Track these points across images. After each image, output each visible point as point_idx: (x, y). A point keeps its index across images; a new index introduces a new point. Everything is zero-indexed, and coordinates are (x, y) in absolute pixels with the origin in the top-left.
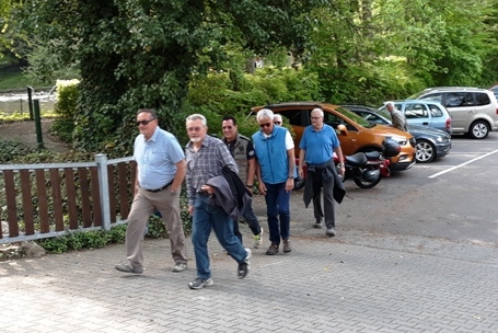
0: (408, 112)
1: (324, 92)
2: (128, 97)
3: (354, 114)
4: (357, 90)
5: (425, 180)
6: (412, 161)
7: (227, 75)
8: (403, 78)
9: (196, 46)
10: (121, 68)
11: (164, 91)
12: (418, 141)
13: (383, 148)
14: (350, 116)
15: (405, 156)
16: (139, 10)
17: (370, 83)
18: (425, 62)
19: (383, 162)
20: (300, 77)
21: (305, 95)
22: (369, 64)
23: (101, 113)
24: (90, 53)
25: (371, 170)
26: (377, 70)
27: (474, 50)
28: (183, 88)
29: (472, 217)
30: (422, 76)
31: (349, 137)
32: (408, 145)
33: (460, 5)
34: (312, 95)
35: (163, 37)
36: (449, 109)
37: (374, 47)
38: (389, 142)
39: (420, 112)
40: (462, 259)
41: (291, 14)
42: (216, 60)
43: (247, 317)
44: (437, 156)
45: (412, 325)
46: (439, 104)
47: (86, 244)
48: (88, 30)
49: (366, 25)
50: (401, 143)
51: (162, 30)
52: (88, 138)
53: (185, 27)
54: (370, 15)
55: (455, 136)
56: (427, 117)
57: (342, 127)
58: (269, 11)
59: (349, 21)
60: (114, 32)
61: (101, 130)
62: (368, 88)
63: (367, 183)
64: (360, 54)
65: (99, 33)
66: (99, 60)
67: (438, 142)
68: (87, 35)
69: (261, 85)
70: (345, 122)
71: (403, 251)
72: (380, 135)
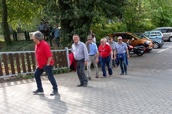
0: (152, 35)
1: (128, 29)
2: (74, 32)
3: (137, 35)
4: (138, 29)
5: (156, 53)
6: (153, 48)
7: (101, 25)
8: (150, 25)
9: (92, 17)
10: (72, 24)
11: (83, 30)
12: (154, 43)
13: (145, 45)
14: (135, 36)
15: (151, 47)
16: (76, 7)
17: (141, 27)
18: (157, 20)
19: (144, 49)
20: (121, 25)
21: (123, 30)
22: (141, 21)
23: (67, 36)
24: (63, 19)
25: (141, 51)
26: (143, 23)
27: (170, 17)
28: (89, 29)
29: (170, 64)
30: (156, 24)
31: (135, 42)
32: (152, 44)
33: (167, 4)
34: (125, 30)
35: (83, 15)
36: (163, 33)
37: (142, 16)
38: (146, 43)
39: (155, 34)
40: (166, 75)
41: (118, 7)
42: (98, 21)
43: (106, 91)
44: (160, 47)
45: (152, 94)
46: (160, 32)
47: (64, 72)
48: (62, 13)
49: (140, 10)
50: (150, 43)
51: (82, 12)
52: (63, 43)
53: (89, 12)
54: (141, 7)
55: (165, 41)
56: (157, 36)
57: (133, 39)
58: (112, 7)
59: (135, 9)
60: (69, 13)
61: (67, 41)
62: (141, 28)
63: (140, 55)
64: (138, 18)
65: (65, 14)
66: (66, 22)
67: (160, 43)
68: (62, 15)
69: (111, 28)
70: (134, 38)
71: (150, 73)
72: (144, 41)
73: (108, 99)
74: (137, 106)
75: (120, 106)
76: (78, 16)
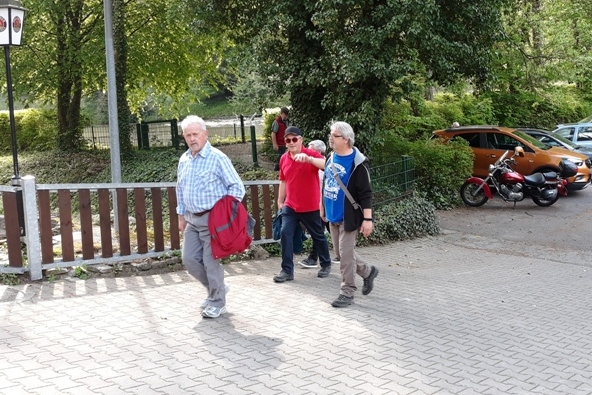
0: (581, 135)
1: (497, 116)
3: (529, 136)
4: (530, 114)
6: (588, 181)
8: (573, 102)
9: (391, 79)
10: (326, 99)
13: (561, 169)
14: (525, 138)
15: (581, 177)
17: (542, 108)
19: (561, 182)
20: (474, 102)
21: (480, 118)
22: (541, 90)
24: (299, 86)
25: (549, 189)
26: (549, 95)
30: (591, 100)
31: (525, 158)
32: (584, 166)
34: (487, 119)
35: (363, 71)
37: (546, 74)
38: (566, 163)
48: (298, 67)
49: (538, 54)
50: (577, 164)
51: (363, 65)
53: (382, 63)
54: (541, 45)
57: (519, 149)
59: (522, 51)
60: (321, 68)
62: (540, 112)
63: (545, 202)
64: (533, 81)
65: (308, 70)
68: (298, 71)
69: (440, 111)
70: (522, 144)
71: (585, 265)
72: (556, 156)
73: (461, 341)
74: (561, 368)
75: (502, 364)
76: (349, 77)
